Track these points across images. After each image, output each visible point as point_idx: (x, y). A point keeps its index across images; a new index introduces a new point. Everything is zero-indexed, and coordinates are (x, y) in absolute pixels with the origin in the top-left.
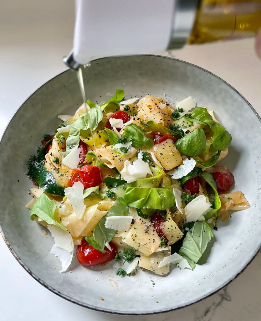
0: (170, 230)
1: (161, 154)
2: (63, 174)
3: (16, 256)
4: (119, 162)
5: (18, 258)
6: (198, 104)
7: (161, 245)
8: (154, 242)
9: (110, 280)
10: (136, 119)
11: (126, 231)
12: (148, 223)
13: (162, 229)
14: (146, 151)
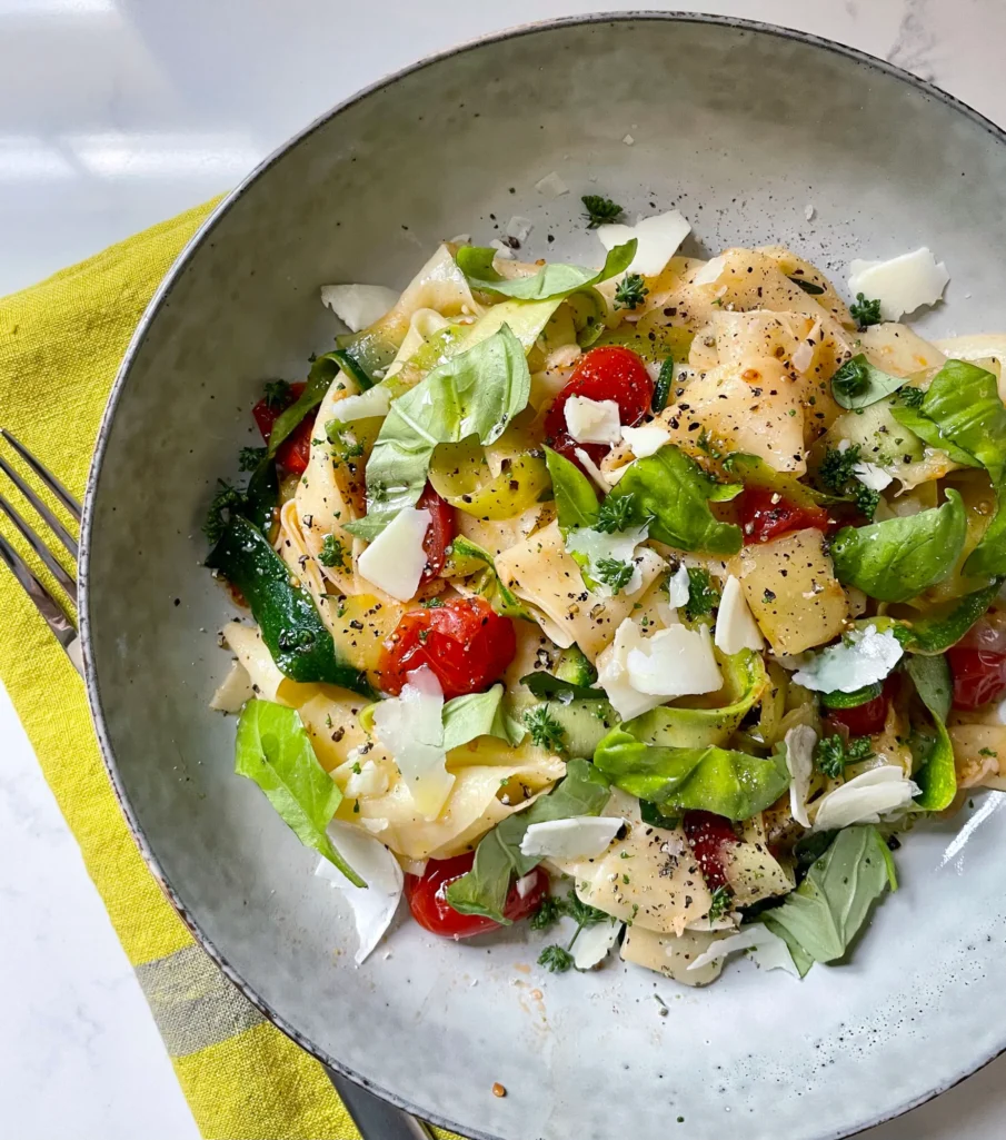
0: (751, 875)
1: (769, 594)
2: (362, 620)
3: (213, 953)
4: (596, 624)
5: (218, 959)
6: (948, 292)
7: (710, 916)
8: (687, 907)
9: (518, 982)
10: (684, 423)
11: (592, 861)
12: (675, 843)
13: (722, 867)
14: (703, 565)
